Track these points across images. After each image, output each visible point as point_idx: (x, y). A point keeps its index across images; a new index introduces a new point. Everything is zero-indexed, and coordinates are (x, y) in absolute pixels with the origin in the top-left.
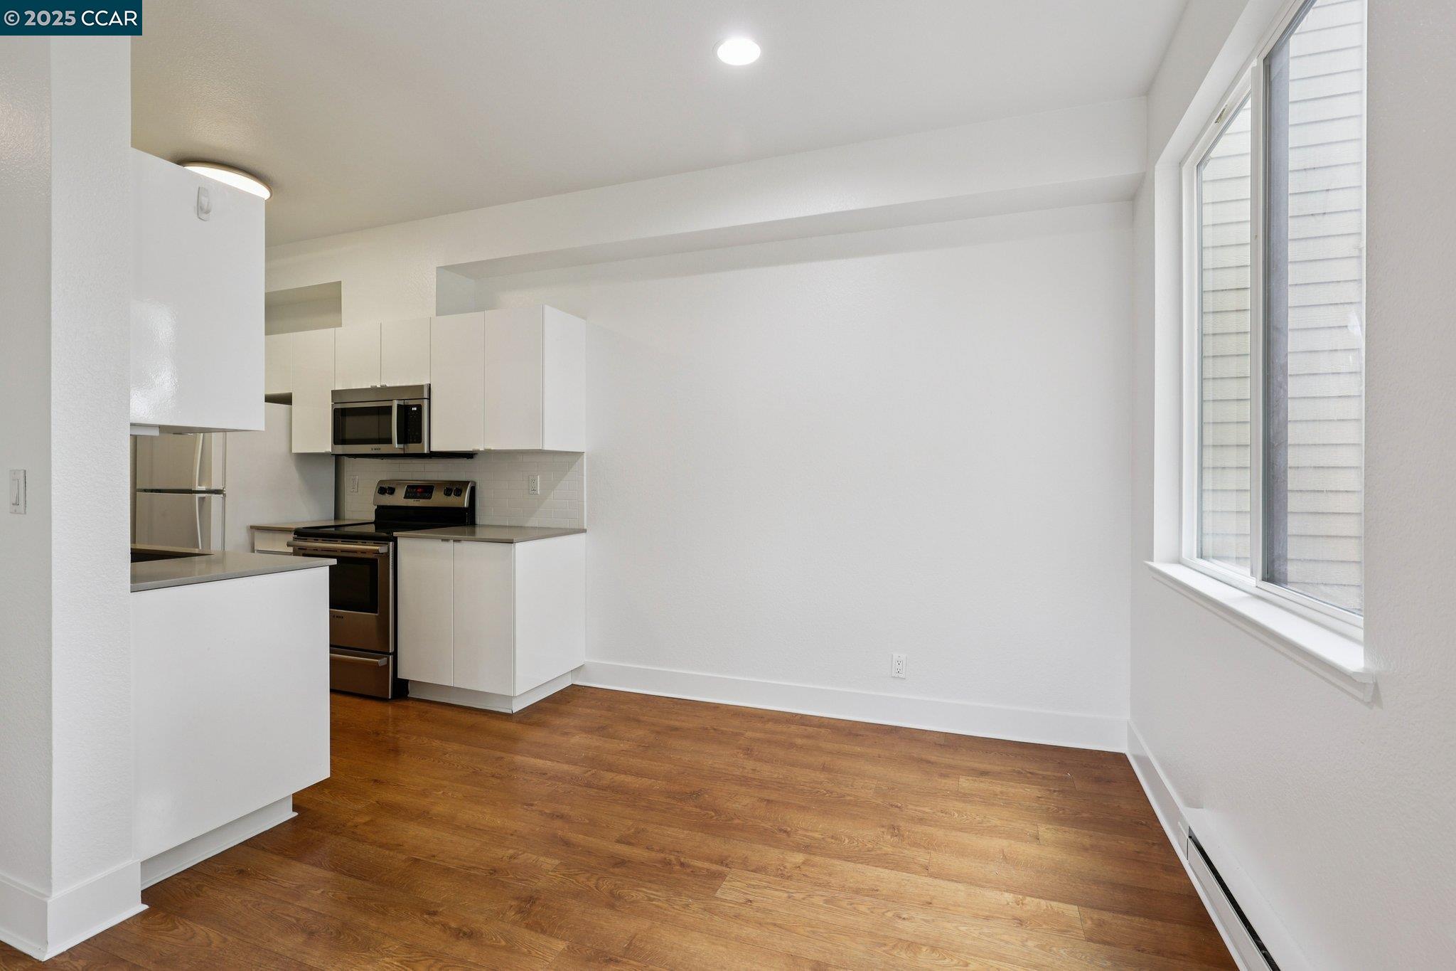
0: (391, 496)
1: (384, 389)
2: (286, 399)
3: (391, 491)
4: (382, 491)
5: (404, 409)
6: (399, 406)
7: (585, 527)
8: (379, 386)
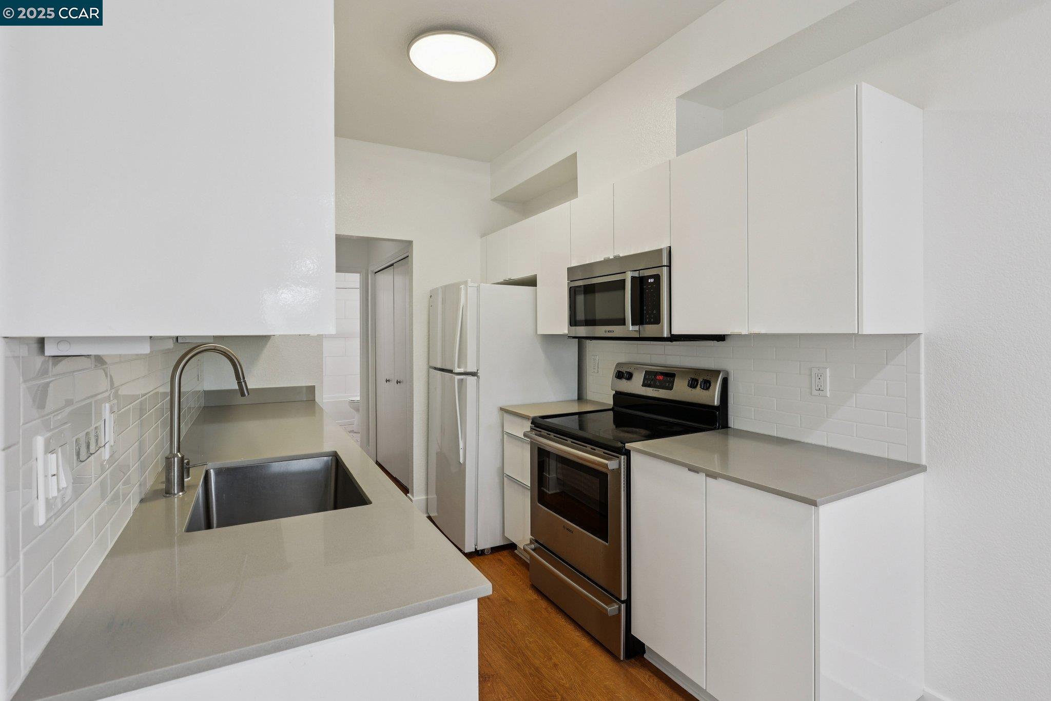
0: (628, 381)
1: (618, 259)
2: (531, 282)
3: (629, 376)
4: (620, 375)
5: (639, 282)
6: (633, 278)
7: (924, 462)
8: (611, 257)
